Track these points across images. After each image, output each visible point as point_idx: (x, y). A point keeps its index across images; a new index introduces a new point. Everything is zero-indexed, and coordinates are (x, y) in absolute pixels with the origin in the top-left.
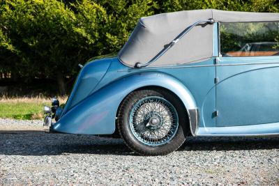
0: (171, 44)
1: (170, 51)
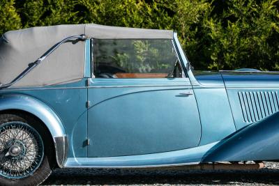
0: (36, 62)
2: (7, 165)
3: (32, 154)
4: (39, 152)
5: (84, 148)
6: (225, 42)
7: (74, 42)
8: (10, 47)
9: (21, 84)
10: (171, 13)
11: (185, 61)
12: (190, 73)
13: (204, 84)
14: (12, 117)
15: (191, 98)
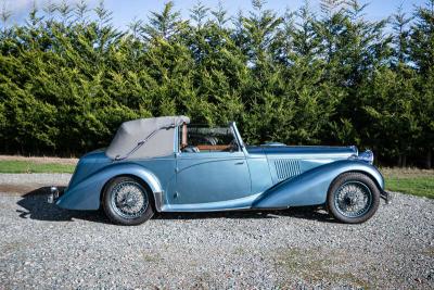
0: (143, 143)
1: (142, 147)
2: (125, 209)
3: (141, 203)
4: (145, 202)
5: (174, 199)
6: (250, 123)
7: (168, 129)
8: (126, 133)
9: (134, 157)
10: (226, 109)
11: (241, 142)
13: (253, 156)
14: (127, 178)
15: (245, 165)
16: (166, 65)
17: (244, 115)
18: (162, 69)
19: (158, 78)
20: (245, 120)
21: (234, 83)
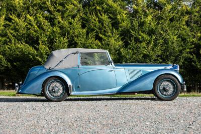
0: (63, 61)
2: (53, 94)
3: (61, 90)
4: (64, 90)
5: (78, 88)
8: (54, 56)
11: (111, 60)
12: (113, 63)
13: (117, 67)
14: (55, 78)
15: (113, 72)
16: (58, 11)
17: (122, 50)
18: (55, 13)
19: (51, 20)
20: (123, 54)
21: (115, 24)
